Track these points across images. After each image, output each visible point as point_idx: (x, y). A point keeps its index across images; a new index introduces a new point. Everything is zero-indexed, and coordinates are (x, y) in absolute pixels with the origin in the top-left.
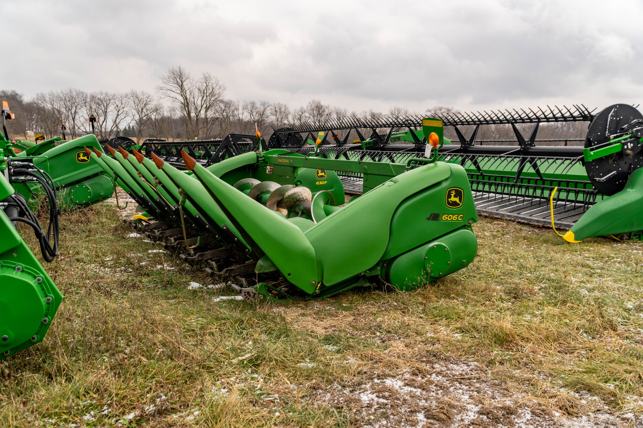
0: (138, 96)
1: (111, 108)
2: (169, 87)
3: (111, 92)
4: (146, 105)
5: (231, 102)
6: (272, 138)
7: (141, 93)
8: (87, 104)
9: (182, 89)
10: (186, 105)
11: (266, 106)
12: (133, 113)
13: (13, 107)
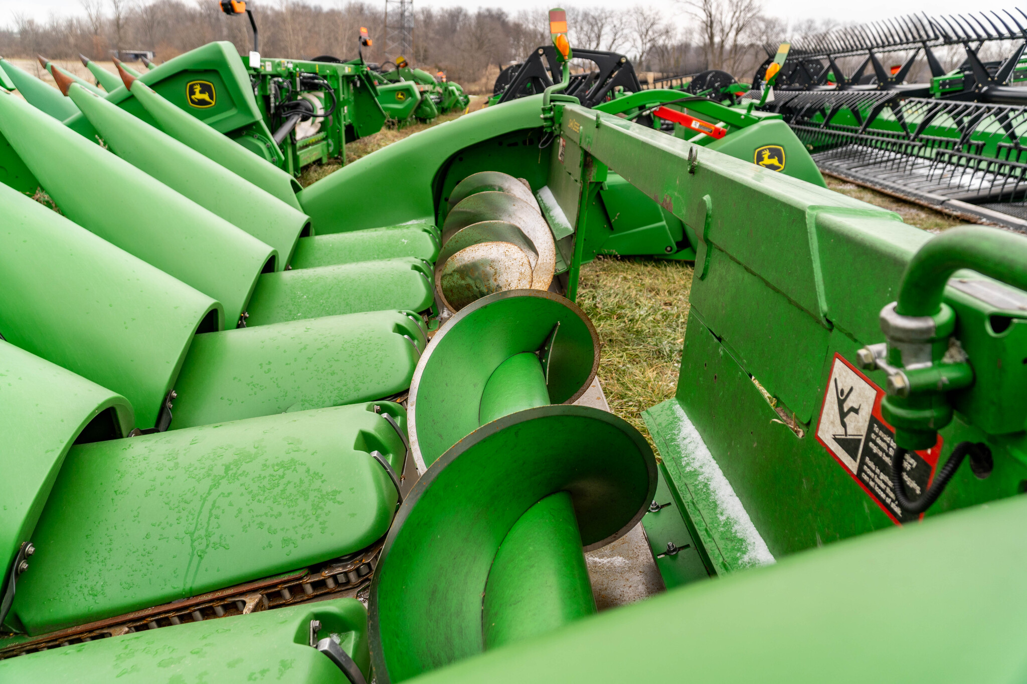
12: (635, 38)
13: (492, 30)
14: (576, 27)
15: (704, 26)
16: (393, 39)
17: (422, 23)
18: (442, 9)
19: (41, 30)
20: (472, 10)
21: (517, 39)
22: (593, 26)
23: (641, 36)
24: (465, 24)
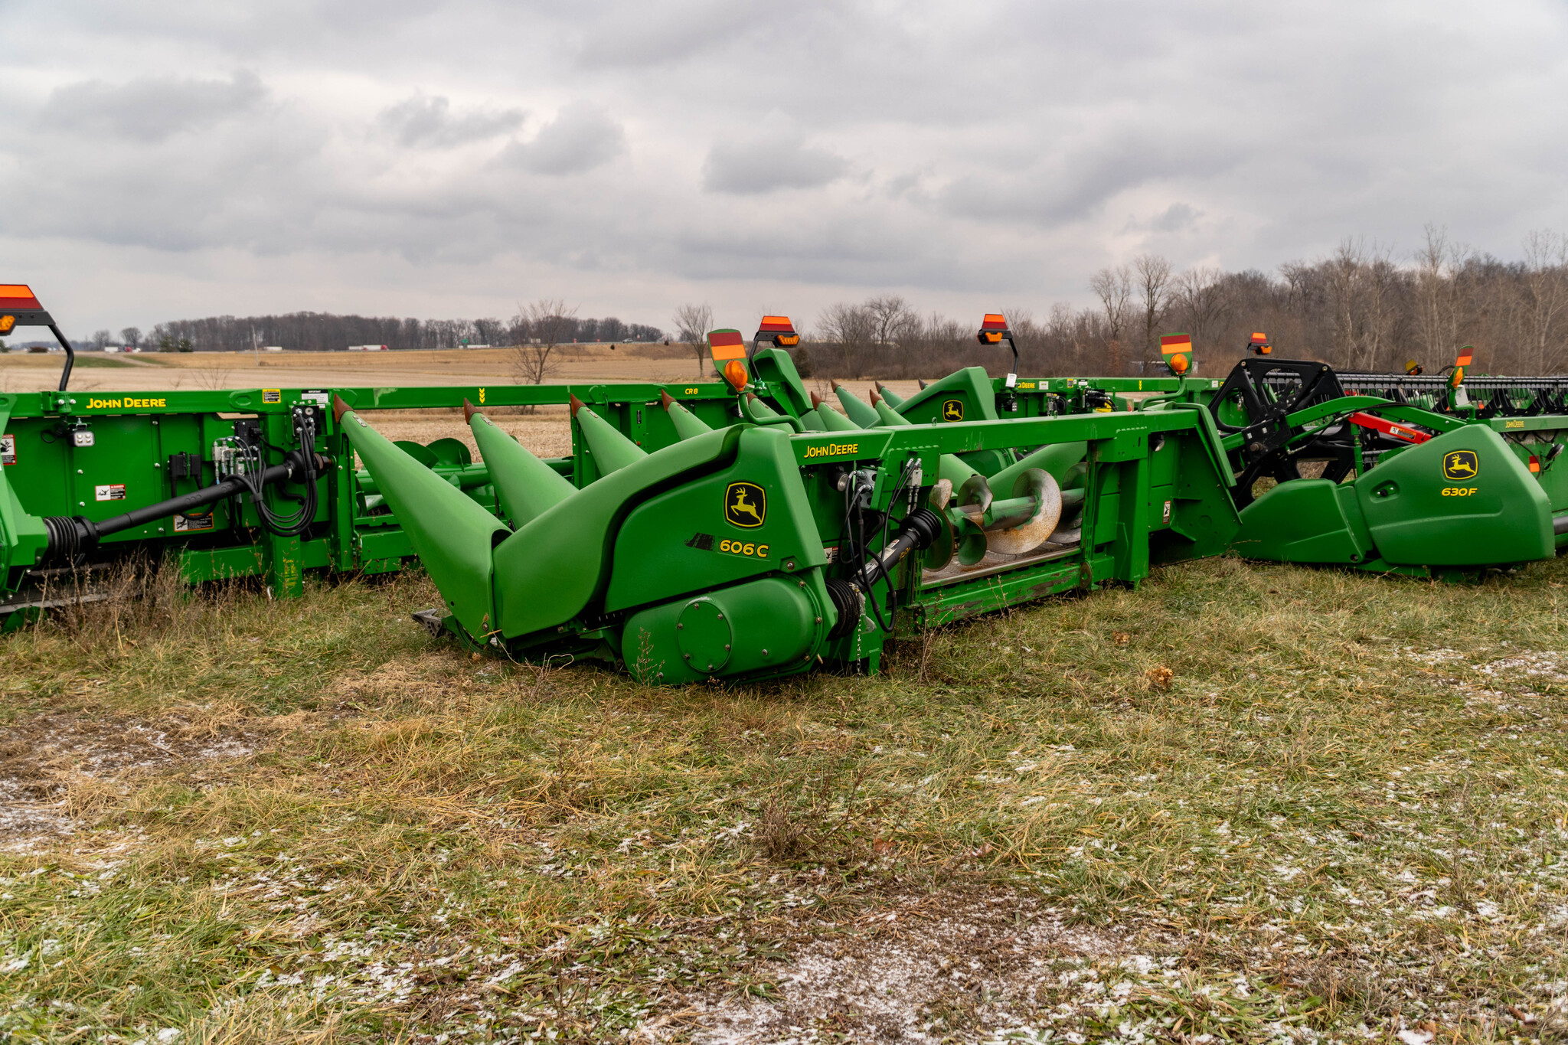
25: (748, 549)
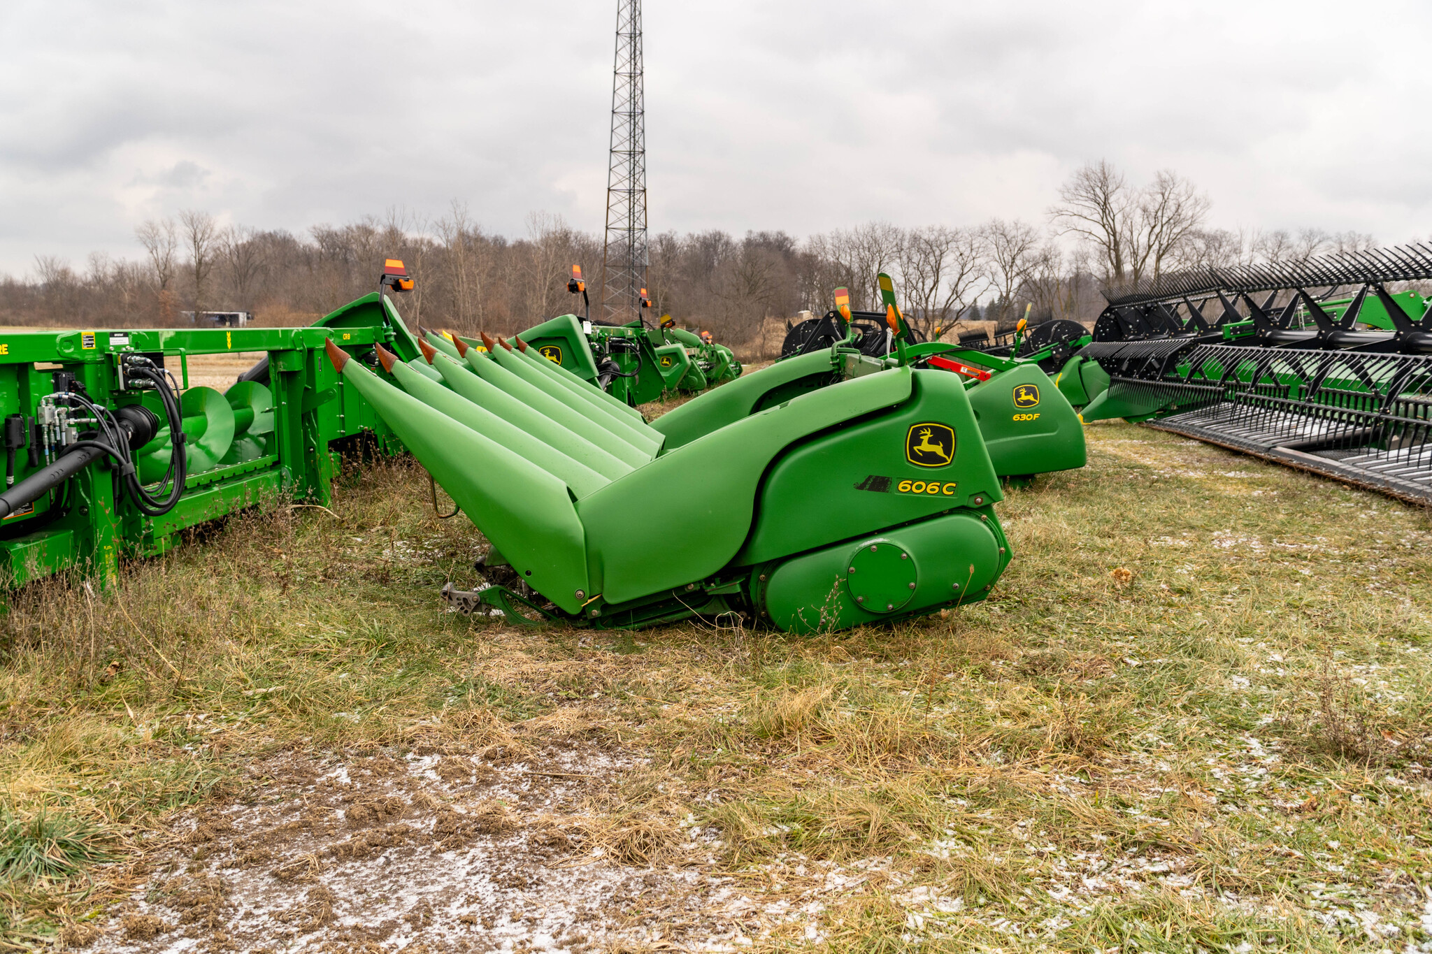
0: (1006, 233)
1: (949, 260)
2: (1076, 209)
3: (950, 227)
4: (1021, 250)
5: (1224, 234)
6: (1102, 320)
7: (1013, 225)
8: (902, 253)
9: (1104, 212)
10: (1113, 247)
11: (1316, 240)
12: (993, 270)
13: (770, 265)
14: (900, 258)
15: (1105, 249)
16: (614, 283)
17: (659, 258)
18: (691, 236)
19: (80, 284)
20: (737, 236)
21: (810, 276)
22: (927, 256)
23: (1004, 267)
24: (727, 257)
25: (933, 488)
